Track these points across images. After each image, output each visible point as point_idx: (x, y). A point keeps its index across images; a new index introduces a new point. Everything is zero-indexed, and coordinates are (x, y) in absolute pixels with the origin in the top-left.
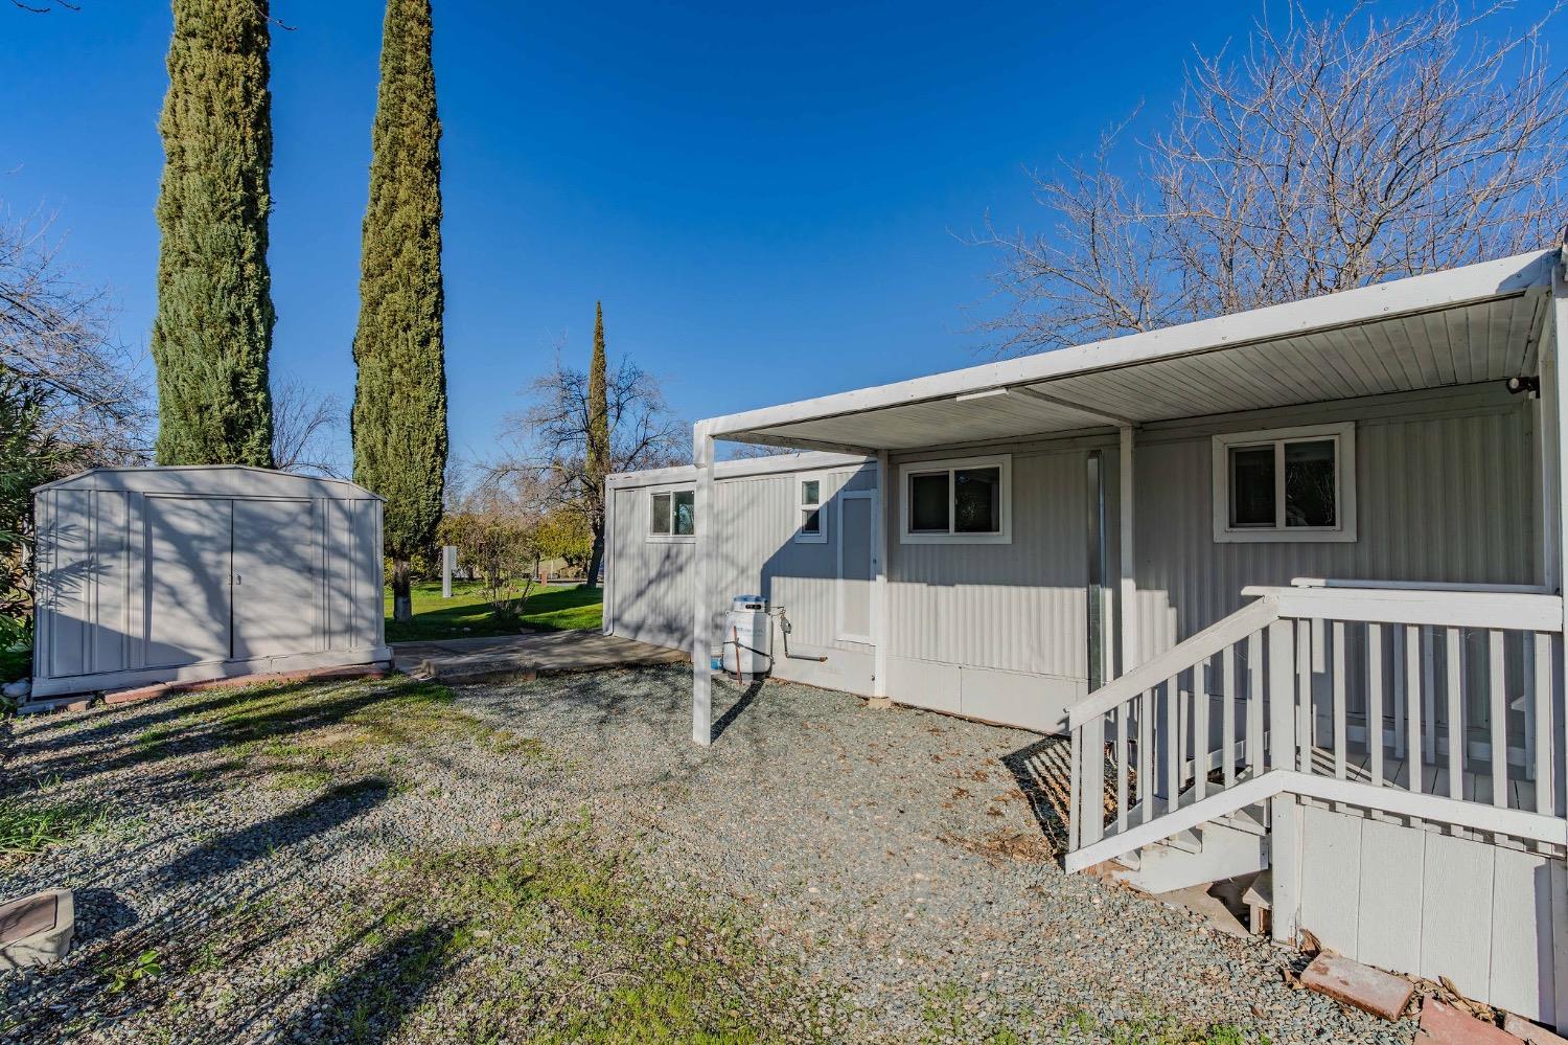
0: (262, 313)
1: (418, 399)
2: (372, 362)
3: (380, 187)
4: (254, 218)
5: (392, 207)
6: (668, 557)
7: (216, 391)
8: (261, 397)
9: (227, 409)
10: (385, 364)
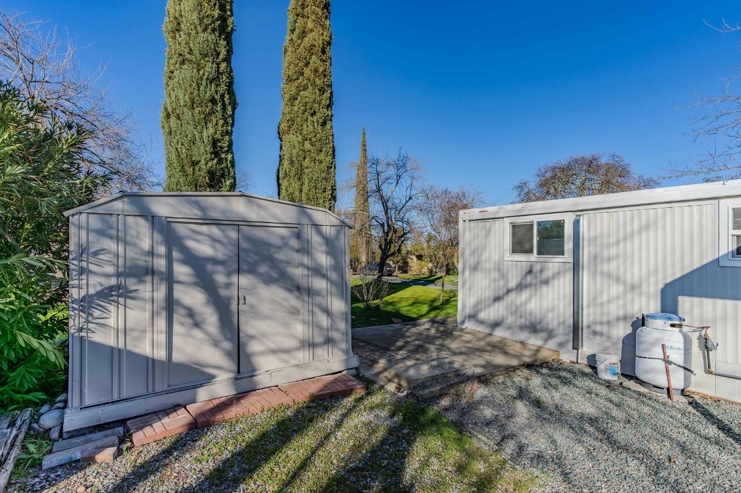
0: (230, 98)
1: (321, 162)
2: (293, 138)
3: (295, 21)
4: (224, 30)
5: (304, 33)
6: (530, 272)
7: (202, 151)
8: (229, 157)
9: (210, 164)
10: (300, 139)
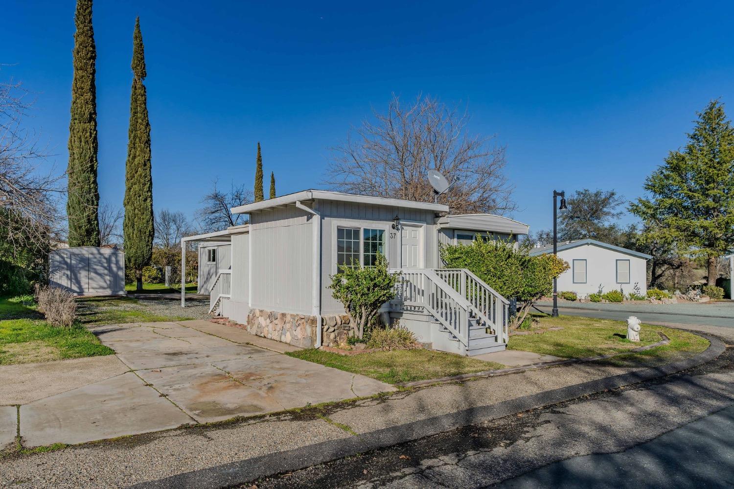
0: (95, 198)
1: (143, 219)
2: (129, 207)
3: (130, 151)
4: (93, 171)
5: (134, 157)
7: (84, 221)
8: (96, 222)
9: (86, 227)
10: (133, 208)
